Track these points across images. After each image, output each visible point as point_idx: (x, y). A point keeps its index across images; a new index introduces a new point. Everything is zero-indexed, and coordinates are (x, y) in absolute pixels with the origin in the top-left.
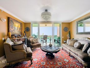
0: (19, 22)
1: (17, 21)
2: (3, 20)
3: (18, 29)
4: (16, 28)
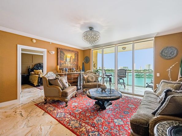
0: (73, 51)
1: (69, 50)
2: (51, 53)
3: (72, 61)
4: (68, 59)
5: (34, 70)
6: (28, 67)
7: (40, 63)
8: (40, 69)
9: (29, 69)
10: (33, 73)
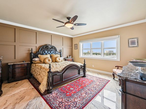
5: (39, 55)
6: (29, 51)
7: (46, 45)
8: (46, 54)
9: (31, 53)
10: (37, 59)
